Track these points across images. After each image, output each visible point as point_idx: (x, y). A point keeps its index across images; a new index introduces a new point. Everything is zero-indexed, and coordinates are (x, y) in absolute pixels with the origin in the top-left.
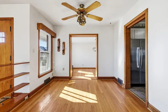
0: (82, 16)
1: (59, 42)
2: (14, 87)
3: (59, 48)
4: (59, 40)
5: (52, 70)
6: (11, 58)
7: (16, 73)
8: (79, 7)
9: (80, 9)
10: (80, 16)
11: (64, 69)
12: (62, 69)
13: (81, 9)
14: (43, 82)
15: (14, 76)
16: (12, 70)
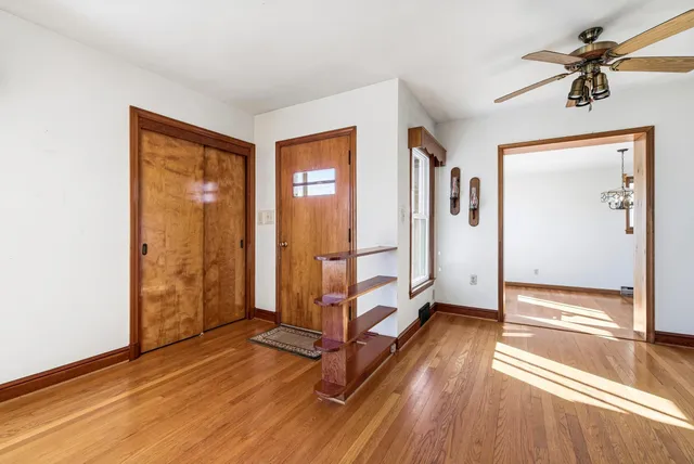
0: (590, 76)
1: (455, 179)
2: (356, 319)
3: (455, 201)
4: (456, 173)
5: (432, 277)
6: (351, 237)
7: (361, 278)
8: (581, 44)
9: (583, 51)
10: (580, 78)
11: (474, 280)
12: (469, 280)
13: (590, 48)
14: (416, 316)
15: (358, 287)
16: (352, 271)
